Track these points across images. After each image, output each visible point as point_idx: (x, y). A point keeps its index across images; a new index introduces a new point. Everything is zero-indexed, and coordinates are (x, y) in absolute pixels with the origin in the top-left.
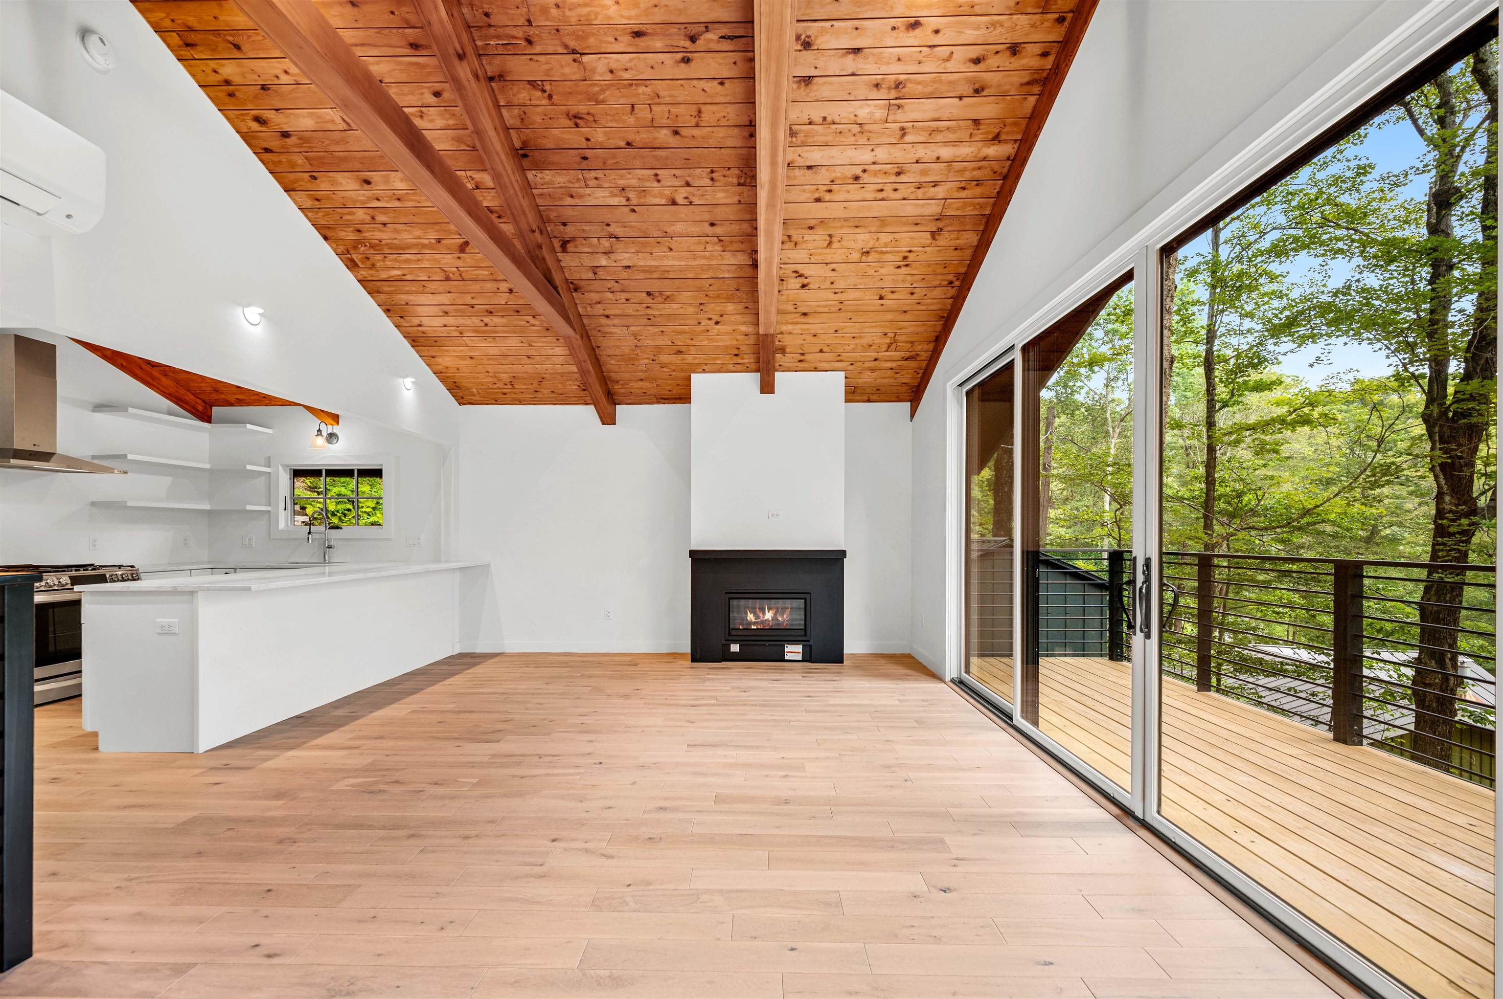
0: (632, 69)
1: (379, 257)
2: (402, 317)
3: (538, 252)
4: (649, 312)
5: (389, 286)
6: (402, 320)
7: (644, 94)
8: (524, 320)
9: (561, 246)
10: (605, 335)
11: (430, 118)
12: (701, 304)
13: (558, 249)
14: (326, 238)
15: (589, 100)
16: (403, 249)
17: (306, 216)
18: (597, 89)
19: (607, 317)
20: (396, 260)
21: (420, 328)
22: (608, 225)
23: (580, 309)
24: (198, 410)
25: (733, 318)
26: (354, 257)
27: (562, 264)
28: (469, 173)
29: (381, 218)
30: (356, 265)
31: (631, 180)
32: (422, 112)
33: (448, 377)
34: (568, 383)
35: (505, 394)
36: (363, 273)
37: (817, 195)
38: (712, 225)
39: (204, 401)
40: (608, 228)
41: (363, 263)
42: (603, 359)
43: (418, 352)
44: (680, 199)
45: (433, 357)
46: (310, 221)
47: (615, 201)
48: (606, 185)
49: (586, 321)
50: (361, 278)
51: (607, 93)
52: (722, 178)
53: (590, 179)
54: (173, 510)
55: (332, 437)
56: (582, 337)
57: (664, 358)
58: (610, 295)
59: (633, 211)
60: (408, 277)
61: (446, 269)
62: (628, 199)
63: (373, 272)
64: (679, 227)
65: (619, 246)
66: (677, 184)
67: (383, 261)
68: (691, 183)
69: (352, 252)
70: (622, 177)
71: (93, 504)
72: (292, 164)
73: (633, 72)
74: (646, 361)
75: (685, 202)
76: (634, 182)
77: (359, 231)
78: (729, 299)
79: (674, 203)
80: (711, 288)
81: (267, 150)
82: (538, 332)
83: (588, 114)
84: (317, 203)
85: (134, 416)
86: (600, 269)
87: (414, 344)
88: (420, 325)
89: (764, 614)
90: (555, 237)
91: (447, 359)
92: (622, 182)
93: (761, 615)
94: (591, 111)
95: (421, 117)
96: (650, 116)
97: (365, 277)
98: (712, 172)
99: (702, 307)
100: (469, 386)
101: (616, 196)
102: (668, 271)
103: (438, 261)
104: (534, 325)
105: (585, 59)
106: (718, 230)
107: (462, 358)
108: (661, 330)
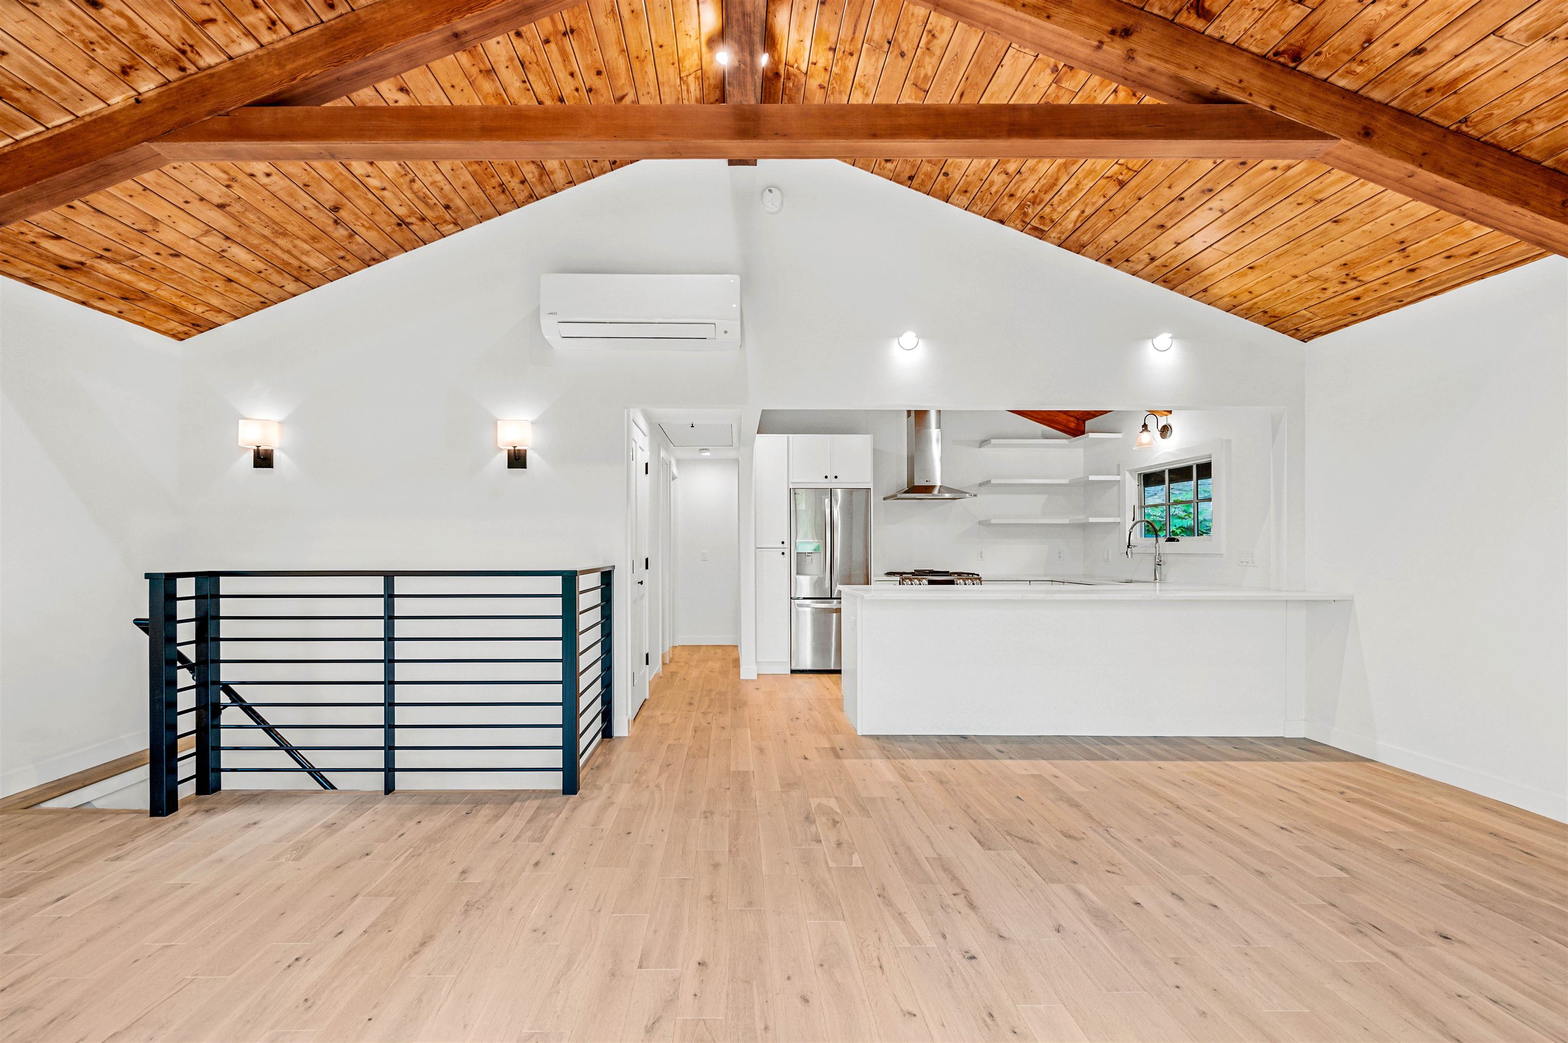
1: (1048, 209)
2: (1127, 261)
3: (1132, 67)
5: (1084, 233)
6: (1130, 264)
8: (1266, 170)
9: (1199, 16)
10: (1451, 87)
11: (938, 28)
13: (1199, 25)
14: (1002, 222)
16: (1054, 184)
17: (974, 212)
19: (1419, 51)
20: (1062, 202)
21: (1156, 263)
23: (1342, 83)
26: (1033, 223)
27: (1231, 40)
29: (1012, 167)
30: (1042, 231)
32: (930, 31)
33: (1249, 309)
35: (1357, 298)
36: (1053, 235)
39: (1075, 419)
41: (1044, 224)
42: (1503, 135)
43: (1183, 292)
45: (1205, 290)
46: (980, 215)
49: (1377, 95)
50: (1057, 241)
56: (1366, 135)
60: (1088, 211)
61: (1108, 174)
63: (1058, 228)
67: (1054, 210)
69: (1028, 220)
72: (928, 175)
77: (1012, 195)
81: (911, 178)
82: (1308, 172)
84: (968, 194)
87: (1170, 285)
88: (1153, 259)
90: (1177, 13)
91: (1223, 284)
95: (933, 35)
97: (1059, 238)
100: (1289, 309)
104: (1289, 167)
107: (1240, 274)
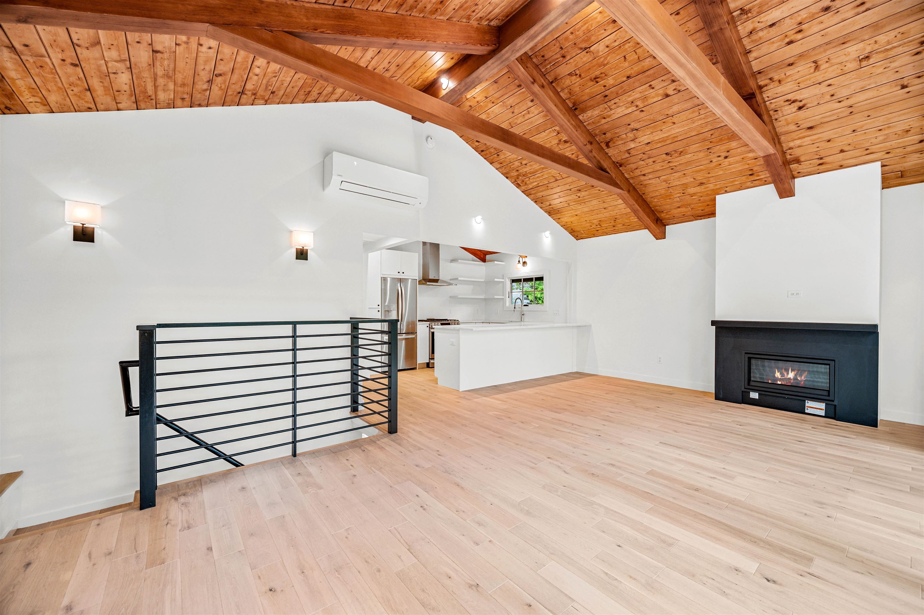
0: (618, 39)
1: (527, 179)
2: (542, 203)
3: (590, 154)
4: (671, 164)
5: (534, 190)
6: (542, 204)
7: (629, 47)
8: (597, 190)
9: (606, 145)
10: (645, 186)
11: (532, 112)
12: (708, 149)
13: (605, 147)
14: (507, 178)
15: (600, 67)
16: (535, 173)
17: (499, 171)
18: (602, 59)
19: (644, 175)
20: (533, 178)
21: (550, 206)
22: (629, 125)
23: (626, 175)
24: (481, 258)
25: (739, 150)
26: (518, 182)
27: (609, 155)
28: (553, 128)
29: (524, 162)
30: (520, 185)
31: (635, 95)
32: (528, 111)
33: (568, 227)
34: (631, 218)
35: (598, 231)
36: (523, 188)
37: (787, 40)
39: (483, 254)
40: (630, 126)
41: (522, 183)
42: (648, 200)
43: (552, 218)
44: (670, 92)
45: (559, 219)
46: (501, 173)
47: (630, 110)
48: (622, 104)
49: (631, 181)
50: (523, 190)
51: (608, 58)
53: (612, 105)
54: (474, 299)
55: (524, 263)
56: (629, 191)
57: (691, 190)
58: (642, 163)
59: (642, 111)
60: (540, 185)
61: (554, 176)
62: (637, 106)
63: (526, 186)
64: (675, 109)
65: (639, 133)
66: (666, 84)
67: (529, 180)
69: (517, 180)
70: (630, 96)
71: (450, 297)
72: (490, 153)
73: (619, 40)
74: (679, 195)
75: (675, 92)
76: (638, 95)
77: (518, 171)
79: (667, 96)
80: (713, 137)
81: (482, 151)
82: (606, 194)
83: (601, 73)
84: (501, 165)
85: (461, 263)
86: (632, 150)
87: (550, 214)
88: (550, 205)
89: (788, 374)
90: (601, 142)
91: (566, 218)
92: (630, 99)
93: (786, 374)
94: (603, 71)
95: (529, 113)
96: (637, 56)
97: (524, 190)
99: (709, 151)
100: (578, 229)
101: (629, 107)
102: (676, 137)
104: (603, 191)
105: (592, 49)
107: (572, 216)
108: (683, 173)
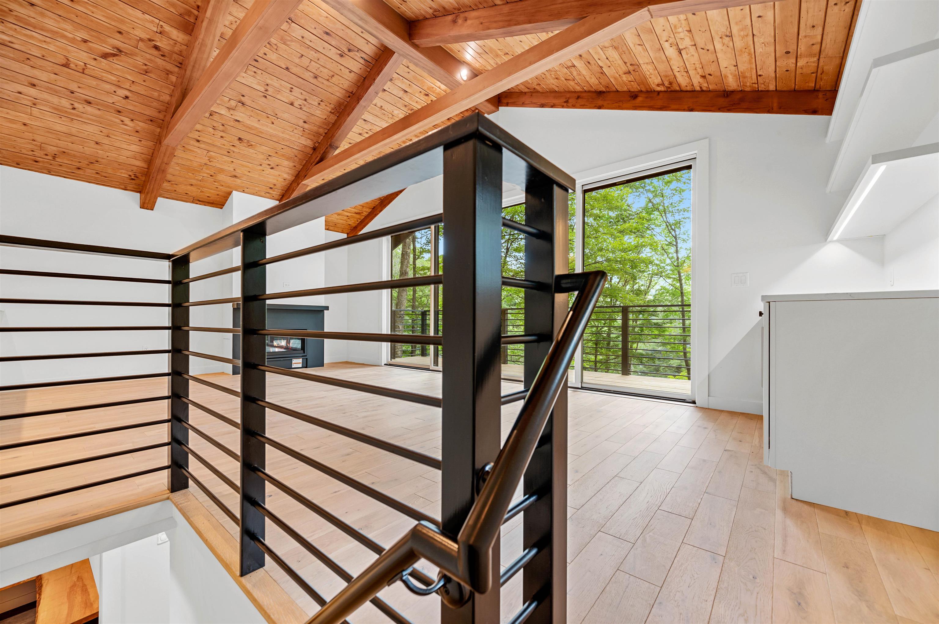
0: (314, 43)
4: (232, 148)
7: (312, 55)
8: (120, 119)
10: (186, 150)
12: (269, 156)
15: (281, 40)
18: (289, 38)
19: (198, 141)
22: (243, 96)
25: (283, 169)
31: (275, 83)
34: (121, 171)
37: (361, 132)
38: (305, 122)
40: (242, 98)
44: (296, 104)
47: (258, 88)
48: (258, 78)
51: (293, 43)
52: (324, 106)
53: (251, 70)
57: (221, 177)
58: (211, 130)
59: (266, 97)
62: (266, 90)
64: (286, 116)
65: (242, 109)
66: (300, 97)
68: (307, 101)
70: (272, 80)
74: (205, 175)
75: (299, 107)
76: (276, 85)
78: (288, 159)
79: (292, 104)
80: (282, 150)
83: (276, 45)
86: (217, 114)
92: (269, 82)
94: (278, 45)
96: (308, 64)
98: (322, 101)
99: (269, 158)
101: (260, 85)
102: (263, 133)
103: (69, 52)
105: (293, 24)
106: (306, 126)
108: (232, 160)
